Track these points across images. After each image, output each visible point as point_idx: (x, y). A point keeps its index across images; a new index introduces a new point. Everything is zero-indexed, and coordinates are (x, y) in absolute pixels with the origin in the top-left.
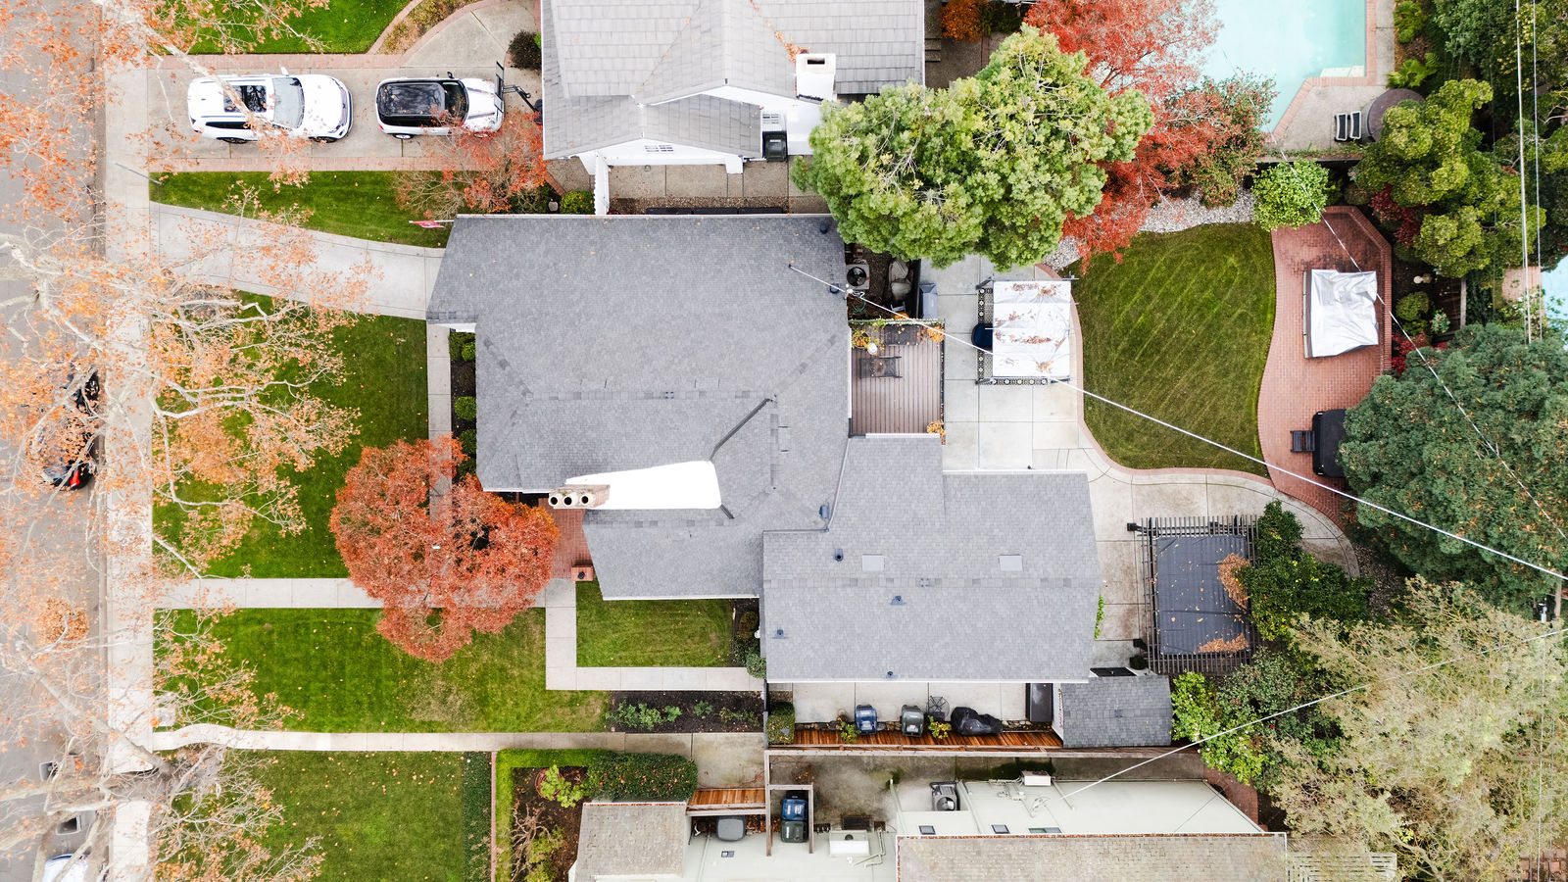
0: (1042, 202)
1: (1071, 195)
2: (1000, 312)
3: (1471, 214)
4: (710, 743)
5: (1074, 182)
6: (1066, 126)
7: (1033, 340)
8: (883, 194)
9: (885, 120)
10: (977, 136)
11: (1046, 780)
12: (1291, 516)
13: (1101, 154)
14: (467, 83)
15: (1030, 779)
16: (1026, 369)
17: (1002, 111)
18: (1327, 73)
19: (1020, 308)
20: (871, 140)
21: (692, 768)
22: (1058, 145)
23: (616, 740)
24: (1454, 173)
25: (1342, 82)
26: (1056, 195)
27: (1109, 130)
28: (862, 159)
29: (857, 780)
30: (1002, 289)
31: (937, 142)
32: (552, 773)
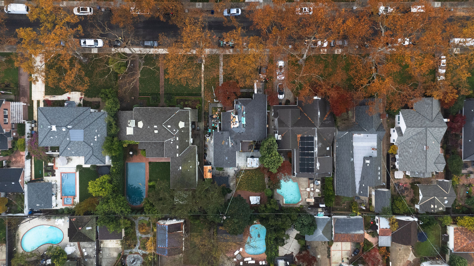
0: (265, 161)
1: (266, 164)
2: (255, 159)
3: (265, 209)
4: (202, 123)
5: (267, 164)
6: (273, 163)
7: (252, 163)
8: (266, 144)
9: (274, 145)
10: (272, 155)
11: (199, 164)
12: (231, 192)
13: (270, 167)
14: (284, 95)
15: (199, 162)
16: (248, 162)
17: (275, 157)
18: (284, 199)
19: (255, 161)
20: (272, 143)
21: (200, 122)
22: (271, 163)
23: (203, 112)
24: (269, 206)
25: (283, 201)
26: (266, 162)
27: (273, 168)
28: (270, 142)
29: (198, 142)
30: (258, 159)
31: (272, 150)
32: (200, 105)
